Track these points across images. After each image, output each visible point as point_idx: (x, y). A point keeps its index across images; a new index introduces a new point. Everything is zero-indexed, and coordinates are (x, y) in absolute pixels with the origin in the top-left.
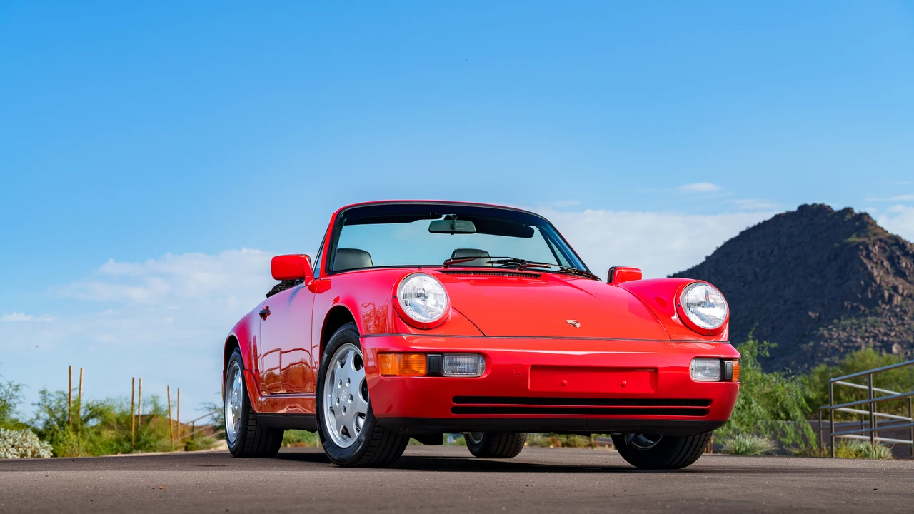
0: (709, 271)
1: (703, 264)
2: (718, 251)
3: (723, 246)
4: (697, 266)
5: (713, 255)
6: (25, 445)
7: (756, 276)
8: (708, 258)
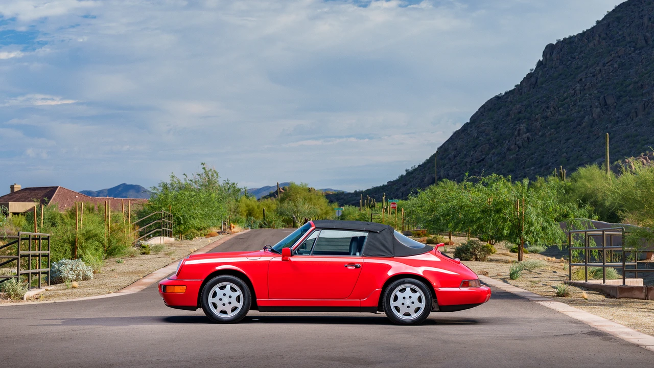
0: (600, 36)
1: (593, 28)
2: (609, 15)
3: (614, 10)
4: (587, 30)
5: (603, 19)
6: (79, 269)
7: (646, 42)
8: (598, 22)
